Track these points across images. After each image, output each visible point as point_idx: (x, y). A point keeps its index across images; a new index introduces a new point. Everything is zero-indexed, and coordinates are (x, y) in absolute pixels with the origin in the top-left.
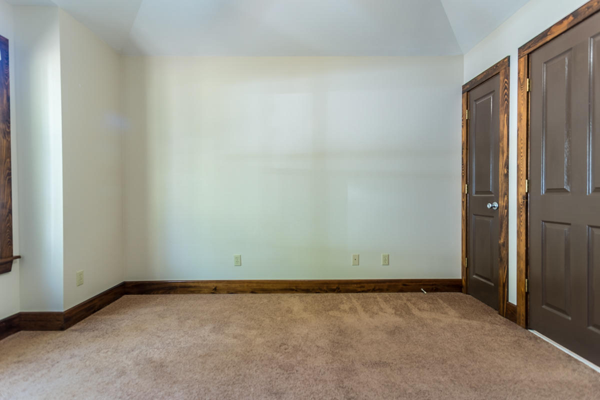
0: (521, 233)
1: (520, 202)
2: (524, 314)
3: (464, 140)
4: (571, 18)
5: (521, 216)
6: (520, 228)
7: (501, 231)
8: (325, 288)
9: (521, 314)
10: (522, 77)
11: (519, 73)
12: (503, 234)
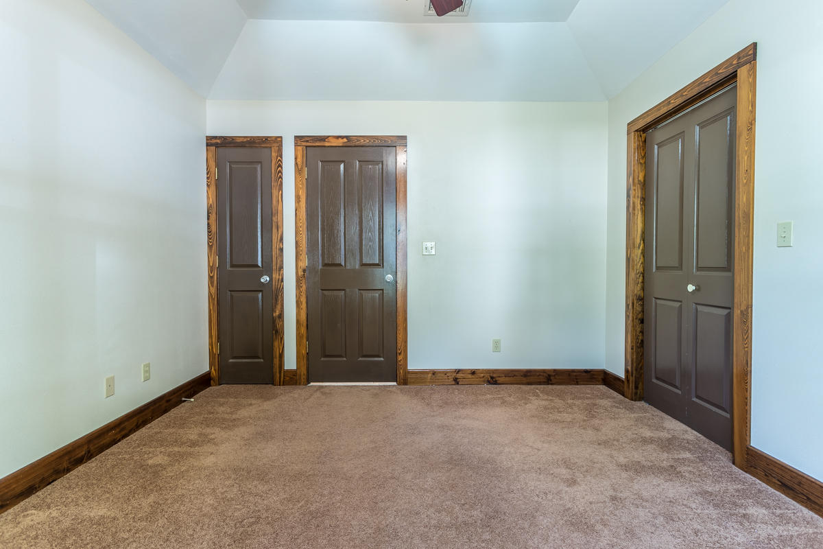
0: (301, 303)
1: (300, 274)
2: (305, 373)
3: (211, 202)
4: (345, 140)
5: (301, 287)
6: (299, 298)
7: (276, 304)
8: (65, 465)
9: (302, 373)
10: (299, 163)
11: (296, 159)
12: (279, 307)
